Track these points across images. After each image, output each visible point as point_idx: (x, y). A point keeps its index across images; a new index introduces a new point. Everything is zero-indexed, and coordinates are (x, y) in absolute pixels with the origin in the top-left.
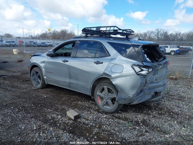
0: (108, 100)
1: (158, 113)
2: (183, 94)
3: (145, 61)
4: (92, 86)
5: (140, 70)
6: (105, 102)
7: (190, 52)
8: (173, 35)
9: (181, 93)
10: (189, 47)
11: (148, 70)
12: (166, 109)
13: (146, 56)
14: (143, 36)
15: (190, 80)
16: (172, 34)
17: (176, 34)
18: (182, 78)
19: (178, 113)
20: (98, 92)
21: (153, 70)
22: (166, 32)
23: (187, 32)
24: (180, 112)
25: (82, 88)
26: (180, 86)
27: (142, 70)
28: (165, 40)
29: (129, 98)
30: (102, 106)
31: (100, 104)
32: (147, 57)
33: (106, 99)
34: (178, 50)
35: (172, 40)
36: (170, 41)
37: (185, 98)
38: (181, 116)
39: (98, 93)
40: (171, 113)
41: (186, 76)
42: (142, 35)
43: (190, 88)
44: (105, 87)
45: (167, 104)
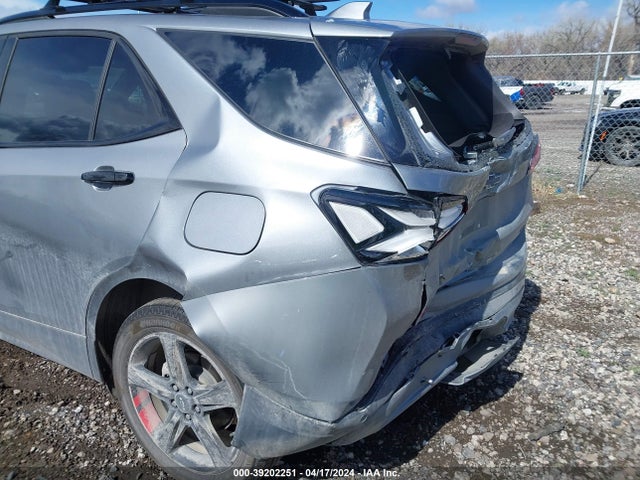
0: (196, 421)
1: (495, 440)
2: (584, 290)
3: (408, 160)
4: (92, 328)
5: (380, 228)
6: (181, 429)
7: (557, 99)
9: (573, 284)
10: (552, 82)
11: (438, 219)
12: (529, 409)
13: (419, 122)
15: (587, 207)
18: (559, 203)
19: (597, 433)
20: (131, 366)
21: (465, 210)
24: (605, 422)
26: (560, 242)
27: (392, 229)
29: (316, 428)
30: (164, 449)
31: (155, 438)
32: (426, 128)
33: (184, 410)
34: (521, 93)
37: (598, 308)
38: (617, 449)
39: (137, 373)
40: (564, 436)
41: (570, 193)
43: (602, 250)
44: (169, 341)
45: (531, 366)
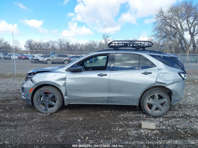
4: (140, 96)
8: (74, 45)
14: (45, 46)
16: (72, 44)
17: (76, 44)
22: (68, 43)
23: (84, 43)
25: (128, 100)
28: (69, 50)
35: (73, 50)
36: (72, 51)
39: (148, 101)
42: (45, 44)
